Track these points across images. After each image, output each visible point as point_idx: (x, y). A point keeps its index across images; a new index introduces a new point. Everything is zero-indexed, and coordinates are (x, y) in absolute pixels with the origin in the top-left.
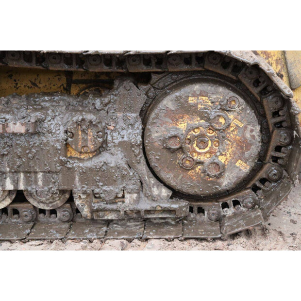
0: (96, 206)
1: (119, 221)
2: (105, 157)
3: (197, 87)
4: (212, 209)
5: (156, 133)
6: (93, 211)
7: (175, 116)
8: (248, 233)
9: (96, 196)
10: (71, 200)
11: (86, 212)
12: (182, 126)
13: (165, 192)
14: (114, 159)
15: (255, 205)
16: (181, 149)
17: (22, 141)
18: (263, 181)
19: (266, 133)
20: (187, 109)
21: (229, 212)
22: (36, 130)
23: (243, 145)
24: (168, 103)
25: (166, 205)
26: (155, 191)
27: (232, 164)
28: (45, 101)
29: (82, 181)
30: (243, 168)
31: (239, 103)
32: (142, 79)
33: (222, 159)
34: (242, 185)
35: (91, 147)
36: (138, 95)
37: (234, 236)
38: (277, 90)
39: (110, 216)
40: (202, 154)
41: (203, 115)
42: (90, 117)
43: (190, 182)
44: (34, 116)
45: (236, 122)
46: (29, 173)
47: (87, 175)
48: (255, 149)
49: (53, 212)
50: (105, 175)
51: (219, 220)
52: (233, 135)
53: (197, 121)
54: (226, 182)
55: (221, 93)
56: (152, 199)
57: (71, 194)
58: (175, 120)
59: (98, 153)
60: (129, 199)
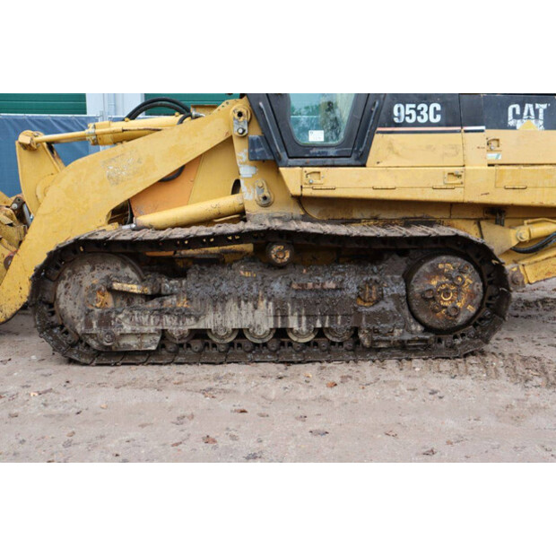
0: (375, 338)
2: (382, 305)
3: (444, 258)
4: (447, 339)
5: (417, 288)
6: (373, 342)
7: (429, 277)
9: (375, 331)
10: (355, 336)
11: (366, 343)
12: (434, 283)
13: (419, 328)
14: (388, 305)
16: (434, 299)
17: (330, 294)
18: (480, 320)
19: (484, 288)
20: (439, 273)
21: (458, 341)
22: (340, 287)
23: (472, 295)
24: (425, 268)
25: (421, 336)
26: (413, 328)
27: (465, 307)
28: (340, 268)
29: (367, 321)
30: (472, 309)
31: (470, 269)
32: (403, 253)
33: (459, 305)
34: (470, 322)
35: (374, 298)
36: (401, 263)
37: (466, 355)
39: (382, 345)
40: (446, 302)
41: (448, 276)
42: (375, 277)
43: (437, 320)
44: (339, 277)
45: (468, 280)
46: (333, 316)
47: (370, 317)
48: (479, 298)
49: (341, 344)
50: (383, 316)
51: (453, 347)
52: (466, 288)
53: (444, 280)
54: (460, 320)
55: (459, 262)
56: (412, 333)
57: (356, 331)
58: (430, 279)
59: (377, 302)
60: (397, 332)
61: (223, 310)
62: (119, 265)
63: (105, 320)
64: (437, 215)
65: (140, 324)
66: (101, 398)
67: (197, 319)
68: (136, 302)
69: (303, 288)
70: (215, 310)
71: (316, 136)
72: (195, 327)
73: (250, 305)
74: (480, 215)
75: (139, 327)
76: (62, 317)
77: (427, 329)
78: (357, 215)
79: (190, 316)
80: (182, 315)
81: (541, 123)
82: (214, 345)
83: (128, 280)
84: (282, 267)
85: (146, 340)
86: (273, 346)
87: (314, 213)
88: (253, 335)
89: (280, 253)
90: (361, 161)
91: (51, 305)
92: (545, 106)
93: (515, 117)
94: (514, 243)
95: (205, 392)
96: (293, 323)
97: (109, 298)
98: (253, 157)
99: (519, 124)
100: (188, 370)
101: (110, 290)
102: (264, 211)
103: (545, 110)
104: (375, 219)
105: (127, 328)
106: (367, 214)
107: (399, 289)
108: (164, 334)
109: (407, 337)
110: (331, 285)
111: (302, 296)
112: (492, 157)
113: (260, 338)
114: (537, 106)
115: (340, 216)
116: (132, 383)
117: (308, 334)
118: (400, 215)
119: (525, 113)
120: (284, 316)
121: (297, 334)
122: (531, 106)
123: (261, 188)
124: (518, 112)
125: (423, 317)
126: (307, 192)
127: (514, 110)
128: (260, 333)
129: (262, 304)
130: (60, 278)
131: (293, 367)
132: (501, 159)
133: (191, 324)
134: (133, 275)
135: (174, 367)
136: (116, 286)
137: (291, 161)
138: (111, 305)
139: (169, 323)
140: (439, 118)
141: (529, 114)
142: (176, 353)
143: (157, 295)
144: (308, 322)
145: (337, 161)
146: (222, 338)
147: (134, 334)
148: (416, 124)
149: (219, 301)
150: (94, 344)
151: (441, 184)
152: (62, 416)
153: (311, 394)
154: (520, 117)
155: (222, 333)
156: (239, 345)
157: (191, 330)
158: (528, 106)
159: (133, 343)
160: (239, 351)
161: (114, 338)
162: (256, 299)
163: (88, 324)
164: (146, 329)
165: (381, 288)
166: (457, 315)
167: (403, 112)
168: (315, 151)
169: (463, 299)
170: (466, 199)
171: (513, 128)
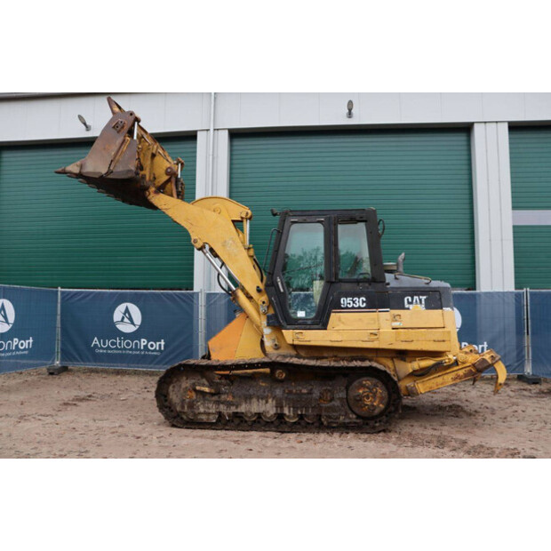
0: (330, 420)
1: (337, 427)
2: (333, 403)
3: (365, 378)
4: (371, 423)
5: (352, 394)
6: (329, 423)
8: (384, 431)
9: (330, 417)
10: (320, 419)
11: (325, 423)
12: (361, 391)
13: (354, 416)
14: (337, 403)
15: (387, 422)
16: (360, 400)
17: (305, 396)
18: (390, 413)
19: (389, 395)
20: (364, 386)
21: (377, 424)
22: (310, 393)
23: (382, 399)
24: (356, 383)
25: (355, 420)
26: (351, 416)
27: (378, 405)
28: (312, 382)
29: (325, 411)
30: (382, 407)
31: (380, 384)
32: (345, 375)
33: (375, 404)
34: (382, 413)
35: (329, 399)
36: (345, 381)
37: (379, 432)
38: (392, 379)
39: (334, 425)
40: (368, 402)
41: (368, 388)
42: (329, 388)
43: (364, 412)
44: (310, 388)
45: (379, 391)
46: (307, 409)
47: (328, 409)
48: (386, 400)
49: (313, 424)
50: (333, 409)
51: (374, 427)
52: (378, 395)
53: (366, 390)
54: (376, 412)
55: (375, 381)
56: (350, 418)
57: (319, 416)
58: (359, 389)
59: (331, 401)
60: (342, 418)
61: (250, 403)
62: (199, 377)
63: (191, 405)
64: (370, 355)
65: (208, 408)
66: (185, 441)
67: (237, 407)
68: (207, 397)
69: (290, 392)
70: (246, 403)
71: (301, 314)
72: (236, 411)
73: (264, 401)
74: (394, 355)
75: (207, 409)
76: (170, 403)
77: (359, 417)
78: (325, 355)
79: (233, 405)
80: (229, 404)
81: (424, 306)
82: (246, 422)
83: (204, 385)
84: (281, 381)
85: (211, 417)
86: (276, 423)
87: (303, 354)
88: (265, 416)
89: (280, 374)
90: (324, 327)
91: (166, 396)
92: (425, 297)
93: (409, 303)
94: (411, 371)
95: (236, 442)
96: (286, 411)
97: (194, 394)
98: (269, 325)
99: (411, 307)
100: (230, 433)
101: (195, 390)
102: (276, 352)
103: (425, 300)
104: (336, 357)
105: (202, 410)
106: (331, 354)
107: (342, 395)
108: (220, 414)
109: (347, 421)
110: (305, 391)
111: (291, 397)
112: (396, 324)
113: (269, 418)
115: (316, 355)
116: (202, 437)
117: (294, 417)
118: (349, 355)
119: (414, 301)
120: (282, 407)
121: (288, 417)
122: (418, 297)
123: (274, 340)
124: (410, 300)
125: (356, 410)
126: (296, 343)
127: (408, 299)
128: (269, 416)
129: (270, 401)
130: (171, 382)
131: (285, 435)
132: (402, 325)
133: (233, 409)
134: (206, 383)
135: (224, 432)
136: (198, 388)
137: (288, 327)
138: (194, 398)
139: (222, 408)
140: (365, 305)
141: (416, 301)
142: (226, 425)
143: (218, 393)
144: (294, 411)
145: (313, 327)
146: (250, 417)
147: (205, 413)
148: (353, 308)
149: (248, 398)
150: (185, 417)
151: (366, 339)
152: (167, 447)
153: (288, 445)
154: (411, 303)
155: (249, 415)
156: (259, 422)
157: (233, 413)
158: (416, 297)
159: (204, 418)
160: (259, 425)
161: (195, 415)
162: (267, 398)
163: (183, 407)
164: (211, 411)
165: (333, 393)
166: (374, 410)
167: (345, 301)
168: (300, 321)
169: (377, 401)
170: (381, 347)
171: (408, 309)
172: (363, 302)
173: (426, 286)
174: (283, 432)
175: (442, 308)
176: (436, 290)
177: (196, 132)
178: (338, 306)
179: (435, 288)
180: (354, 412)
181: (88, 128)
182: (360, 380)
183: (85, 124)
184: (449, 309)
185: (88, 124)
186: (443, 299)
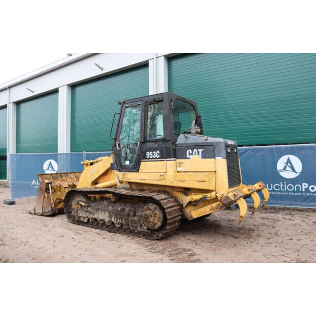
0: (133, 229)
1: (138, 233)
2: (134, 218)
3: (151, 204)
4: (156, 233)
9: (133, 226)
12: (148, 213)
13: (146, 228)
14: (136, 218)
16: (147, 218)
20: (149, 209)
22: (123, 210)
23: (159, 218)
24: (146, 207)
25: (147, 231)
26: (144, 227)
27: (157, 223)
29: (131, 222)
30: (160, 224)
31: (158, 209)
33: (155, 221)
39: (136, 232)
40: (151, 219)
41: (151, 210)
42: (132, 208)
43: (150, 226)
44: (123, 207)
45: (158, 213)
46: (122, 220)
48: (161, 220)
50: (133, 221)
52: (157, 215)
53: (151, 212)
54: (156, 227)
55: (155, 206)
56: (144, 229)
58: (147, 211)
59: (133, 216)
60: (139, 228)
62: (83, 197)
63: (77, 212)
65: (83, 214)
68: (83, 208)
70: (97, 213)
71: (127, 163)
73: (104, 213)
74: (182, 190)
77: (148, 229)
80: (91, 213)
81: (200, 156)
82: (99, 223)
83: (83, 201)
84: (112, 202)
85: (85, 219)
86: (112, 226)
87: (135, 188)
89: (112, 198)
90: (138, 171)
91: (70, 206)
92: (202, 150)
93: (190, 154)
94: (188, 202)
96: (113, 220)
97: (80, 206)
99: (191, 157)
102: (121, 185)
103: (202, 152)
105: (81, 215)
107: (141, 213)
108: (88, 218)
109: (142, 230)
110: (119, 209)
112: (180, 169)
114: (199, 150)
117: (118, 224)
119: (194, 153)
120: (111, 217)
122: (196, 150)
124: (191, 152)
126: (124, 180)
127: (189, 152)
128: (106, 222)
129: (106, 213)
132: (184, 170)
133: (92, 216)
136: (80, 203)
138: (79, 208)
139: (88, 215)
140: (159, 156)
141: (195, 153)
143: (88, 207)
144: (116, 220)
145: (132, 170)
147: (82, 217)
148: (153, 158)
149: (98, 210)
151: (158, 179)
154: (192, 154)
159: (82, 219)
162: (105, 211)
164: (84, 216)
165: (135, 212)
166: (155, 225)
167: (149, 154)
168: (126, 167)
169: (157, 220)
170: (167, 184)
171: (189, 158)
172: (158, 154)
173: (206, 141)
174: (110, 232)
175: (215, 158)
176: (211, 145)
177: (148, 61)
178: (145, 157)
179: (210, 143)
180: (145, 225)
181: (102, 69)
182: (148, 205)
183: (100, 67)
184: (220, 158)
185: (101, 67)
186: (215, 151)
